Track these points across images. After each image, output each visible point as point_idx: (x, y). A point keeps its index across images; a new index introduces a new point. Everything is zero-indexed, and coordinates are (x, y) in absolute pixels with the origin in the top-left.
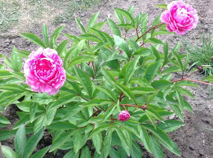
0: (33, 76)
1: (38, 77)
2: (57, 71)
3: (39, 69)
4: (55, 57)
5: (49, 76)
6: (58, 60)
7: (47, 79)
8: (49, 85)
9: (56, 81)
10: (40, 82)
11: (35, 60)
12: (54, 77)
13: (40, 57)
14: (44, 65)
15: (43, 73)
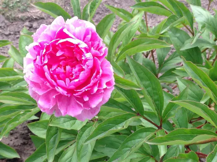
0: (42, 79)
1: (53, 81)
2: (94, 69)
3: (54, 64)
4: (89, 36)
5: (77, 80)
6: (97, 43)
7: (72, 87)
8: (77, 99)
9: (92, 90)
10: (58, 92)
11: (46, 44)
12: (87, 81)
13: (57, 38)
14: (67, 54)
15: (65, 73)
